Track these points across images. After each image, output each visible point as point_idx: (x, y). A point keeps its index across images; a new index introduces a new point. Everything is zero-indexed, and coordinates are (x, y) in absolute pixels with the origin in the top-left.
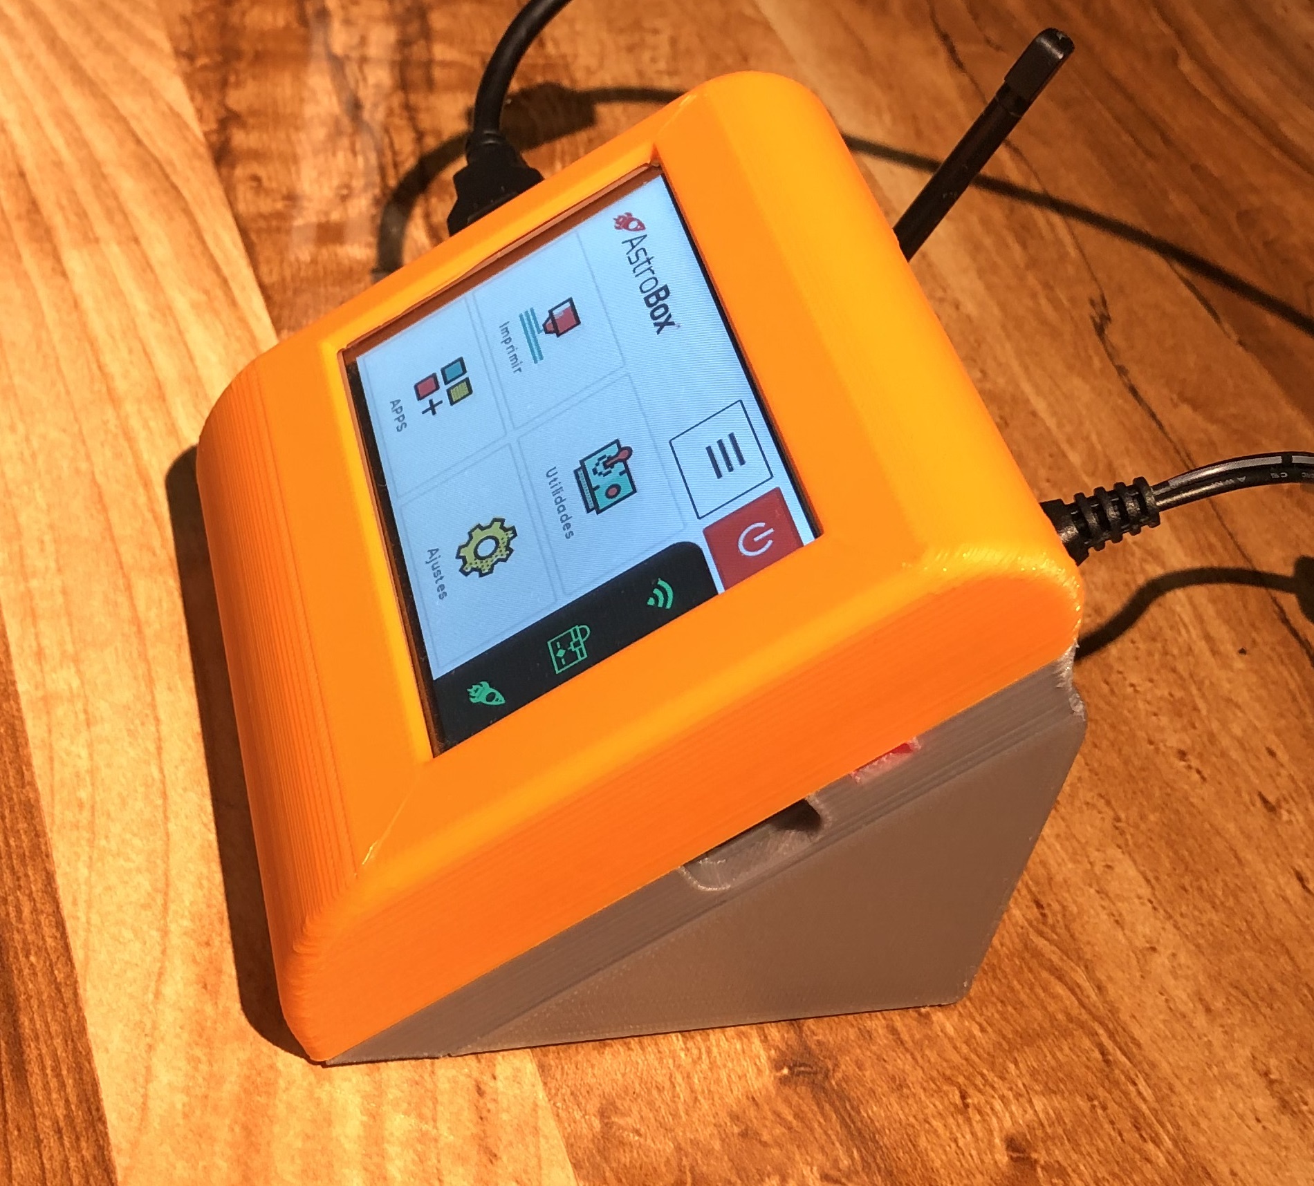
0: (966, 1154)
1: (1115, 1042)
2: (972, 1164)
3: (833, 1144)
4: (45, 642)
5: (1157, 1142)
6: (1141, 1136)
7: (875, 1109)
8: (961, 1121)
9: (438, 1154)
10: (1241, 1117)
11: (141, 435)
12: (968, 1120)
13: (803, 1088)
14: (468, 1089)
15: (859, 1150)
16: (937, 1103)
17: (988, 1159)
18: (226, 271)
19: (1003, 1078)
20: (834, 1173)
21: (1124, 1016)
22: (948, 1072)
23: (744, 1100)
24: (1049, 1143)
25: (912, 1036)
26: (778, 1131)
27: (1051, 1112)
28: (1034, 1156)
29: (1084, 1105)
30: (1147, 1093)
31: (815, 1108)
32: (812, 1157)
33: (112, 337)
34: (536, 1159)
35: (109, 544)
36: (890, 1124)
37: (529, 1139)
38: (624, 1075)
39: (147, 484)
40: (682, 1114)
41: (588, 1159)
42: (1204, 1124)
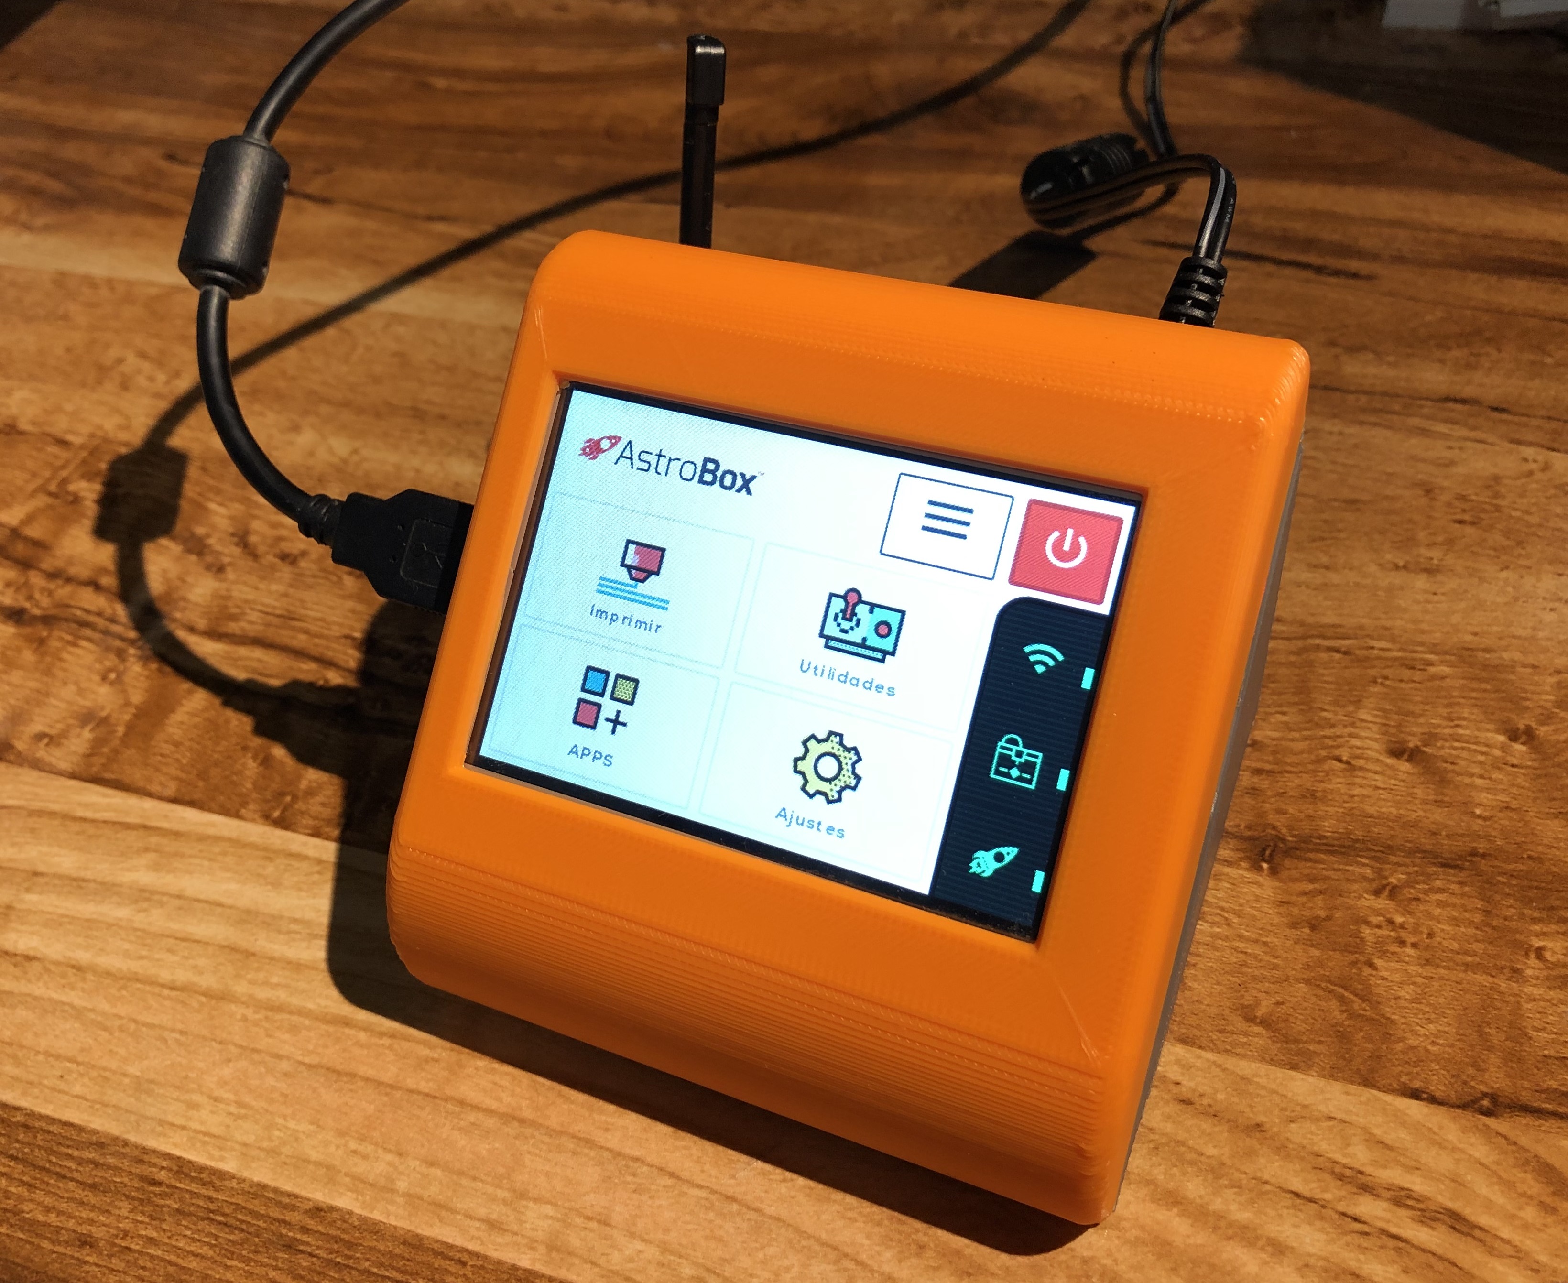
0: (1392, 787)
1: (1330, 638)
2: (1403, 789)
3: (1348, 870)
4: (482, 1212)
5: (1431, 664)
6: (1420, 670)
7: (1326, 824)
8: (1361, 774)
9: (1238, 1170)
10: (1428, 602)
11: (282, 995)
12: (1361, 768)
13: (1286, 861)
14: (1181, 1111)
15: (1361, 856)
16: (1338, 780)
17: (1402, 776)
18: (132, 820)
19: (1333, 726)
20: (1375, 885)
21: (1311, 620)
22: (1313, 757)
23: (1281, 910)
24: (1404, 729)
25: (1268, 762)
26: (1319, 902)
27: (1376, 712)
28: (1411, 745)
29: (1377, 689)
30: (1383, 644)
31: (1309, 864)
32: (1355, 892)
33: (141, 958)
34: (1274, 1095)
35: (398, 1094)
36: (1345, 822)
37: (1251, 1089)
38: (1218, 983)
39: (347, 1023)
40: (1276, 961)
41: (1290, 1054)
42: (1425, 626)
